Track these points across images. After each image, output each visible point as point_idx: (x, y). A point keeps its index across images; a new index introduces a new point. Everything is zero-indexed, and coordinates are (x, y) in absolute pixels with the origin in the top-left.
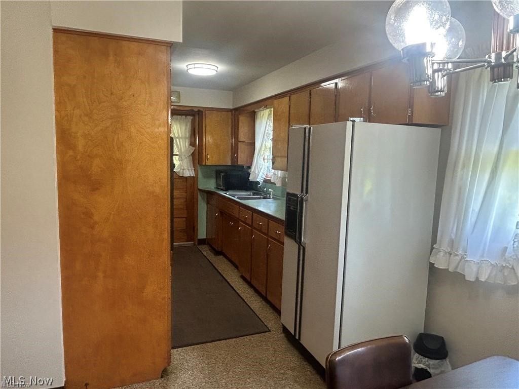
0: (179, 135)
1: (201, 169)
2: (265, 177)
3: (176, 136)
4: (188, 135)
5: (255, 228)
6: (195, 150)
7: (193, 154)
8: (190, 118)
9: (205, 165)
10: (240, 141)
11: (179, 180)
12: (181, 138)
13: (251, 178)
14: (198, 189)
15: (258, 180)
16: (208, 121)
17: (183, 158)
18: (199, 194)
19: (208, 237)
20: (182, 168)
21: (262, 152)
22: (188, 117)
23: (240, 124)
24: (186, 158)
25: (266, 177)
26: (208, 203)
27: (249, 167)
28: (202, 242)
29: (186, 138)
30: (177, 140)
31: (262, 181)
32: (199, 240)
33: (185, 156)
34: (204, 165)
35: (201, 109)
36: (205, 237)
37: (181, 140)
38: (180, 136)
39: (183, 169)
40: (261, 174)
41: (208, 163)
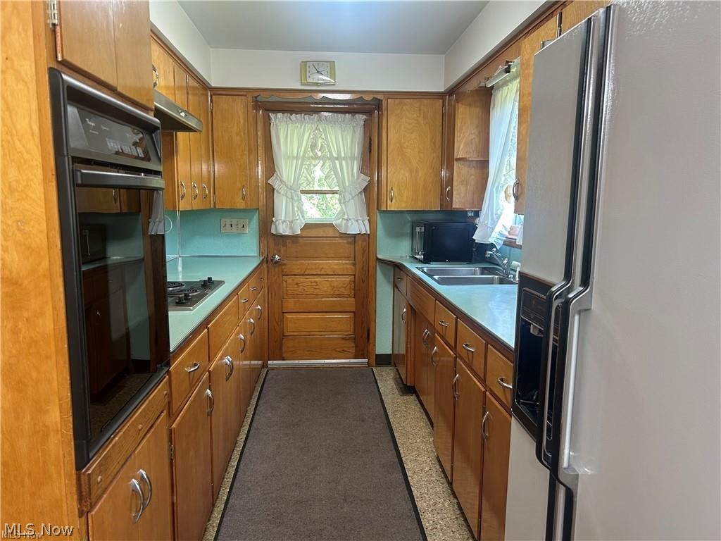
0: (339, 153)
1: (381, 218)
2: (507, 233)
3: (335, 155)
4: (357, 152)
5: (461, 357)
6: (371, 182)
7: (367, 190)
8: (361, 118)
9: (387, 212)
10: (458, 160)
11: (341, 241)
12: (345, 158)
13: (478, 237)
14: (377, 259)
15: (491, 240)
16: (392, 121)
17: (348, 197)
18: (378, 268)
19: (396, 352)
20: (346, 217)
21: (503, 178)
22: (357, 115)
23: (458, 123)
24: (353, 198)
25: (509, 232)
26: (395, 286)
27: (477, 214)
28: (384, 360)
29: (352, 158)
30: (337, 162)
31: (502, 242)
32: (378, 356)
33: (351, 194)
34: (384, 211)
35: (380, 97)
36: (389, 352)
37: (344, 163)
38: (343, 155)
39: (347, 220)
40: (498, 228)
41: (393, 206)
